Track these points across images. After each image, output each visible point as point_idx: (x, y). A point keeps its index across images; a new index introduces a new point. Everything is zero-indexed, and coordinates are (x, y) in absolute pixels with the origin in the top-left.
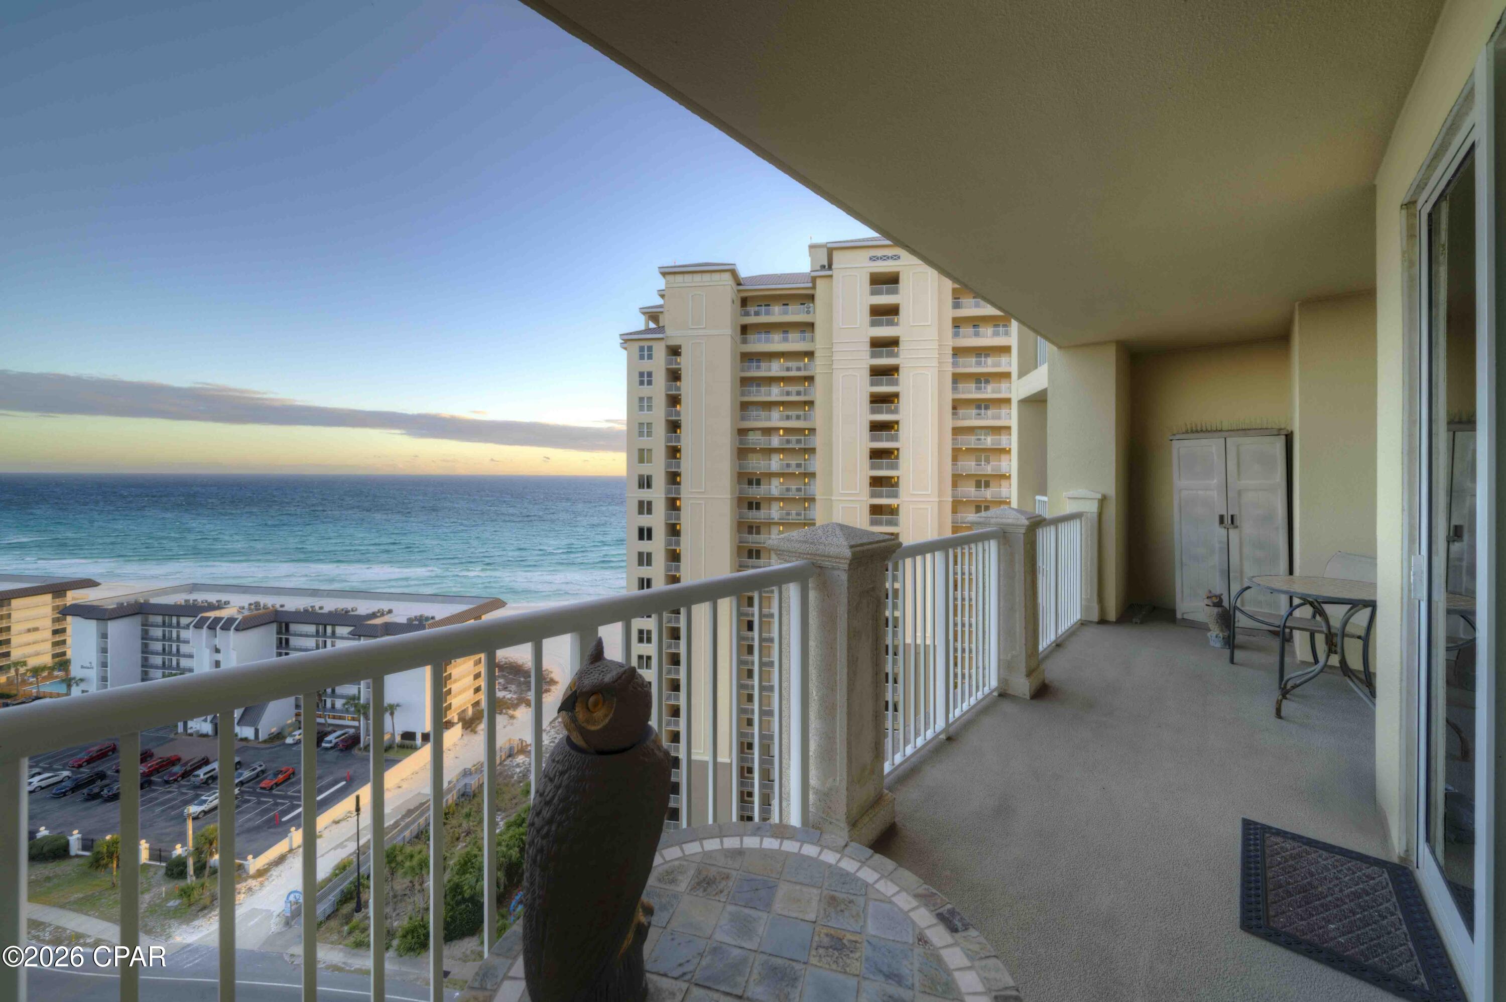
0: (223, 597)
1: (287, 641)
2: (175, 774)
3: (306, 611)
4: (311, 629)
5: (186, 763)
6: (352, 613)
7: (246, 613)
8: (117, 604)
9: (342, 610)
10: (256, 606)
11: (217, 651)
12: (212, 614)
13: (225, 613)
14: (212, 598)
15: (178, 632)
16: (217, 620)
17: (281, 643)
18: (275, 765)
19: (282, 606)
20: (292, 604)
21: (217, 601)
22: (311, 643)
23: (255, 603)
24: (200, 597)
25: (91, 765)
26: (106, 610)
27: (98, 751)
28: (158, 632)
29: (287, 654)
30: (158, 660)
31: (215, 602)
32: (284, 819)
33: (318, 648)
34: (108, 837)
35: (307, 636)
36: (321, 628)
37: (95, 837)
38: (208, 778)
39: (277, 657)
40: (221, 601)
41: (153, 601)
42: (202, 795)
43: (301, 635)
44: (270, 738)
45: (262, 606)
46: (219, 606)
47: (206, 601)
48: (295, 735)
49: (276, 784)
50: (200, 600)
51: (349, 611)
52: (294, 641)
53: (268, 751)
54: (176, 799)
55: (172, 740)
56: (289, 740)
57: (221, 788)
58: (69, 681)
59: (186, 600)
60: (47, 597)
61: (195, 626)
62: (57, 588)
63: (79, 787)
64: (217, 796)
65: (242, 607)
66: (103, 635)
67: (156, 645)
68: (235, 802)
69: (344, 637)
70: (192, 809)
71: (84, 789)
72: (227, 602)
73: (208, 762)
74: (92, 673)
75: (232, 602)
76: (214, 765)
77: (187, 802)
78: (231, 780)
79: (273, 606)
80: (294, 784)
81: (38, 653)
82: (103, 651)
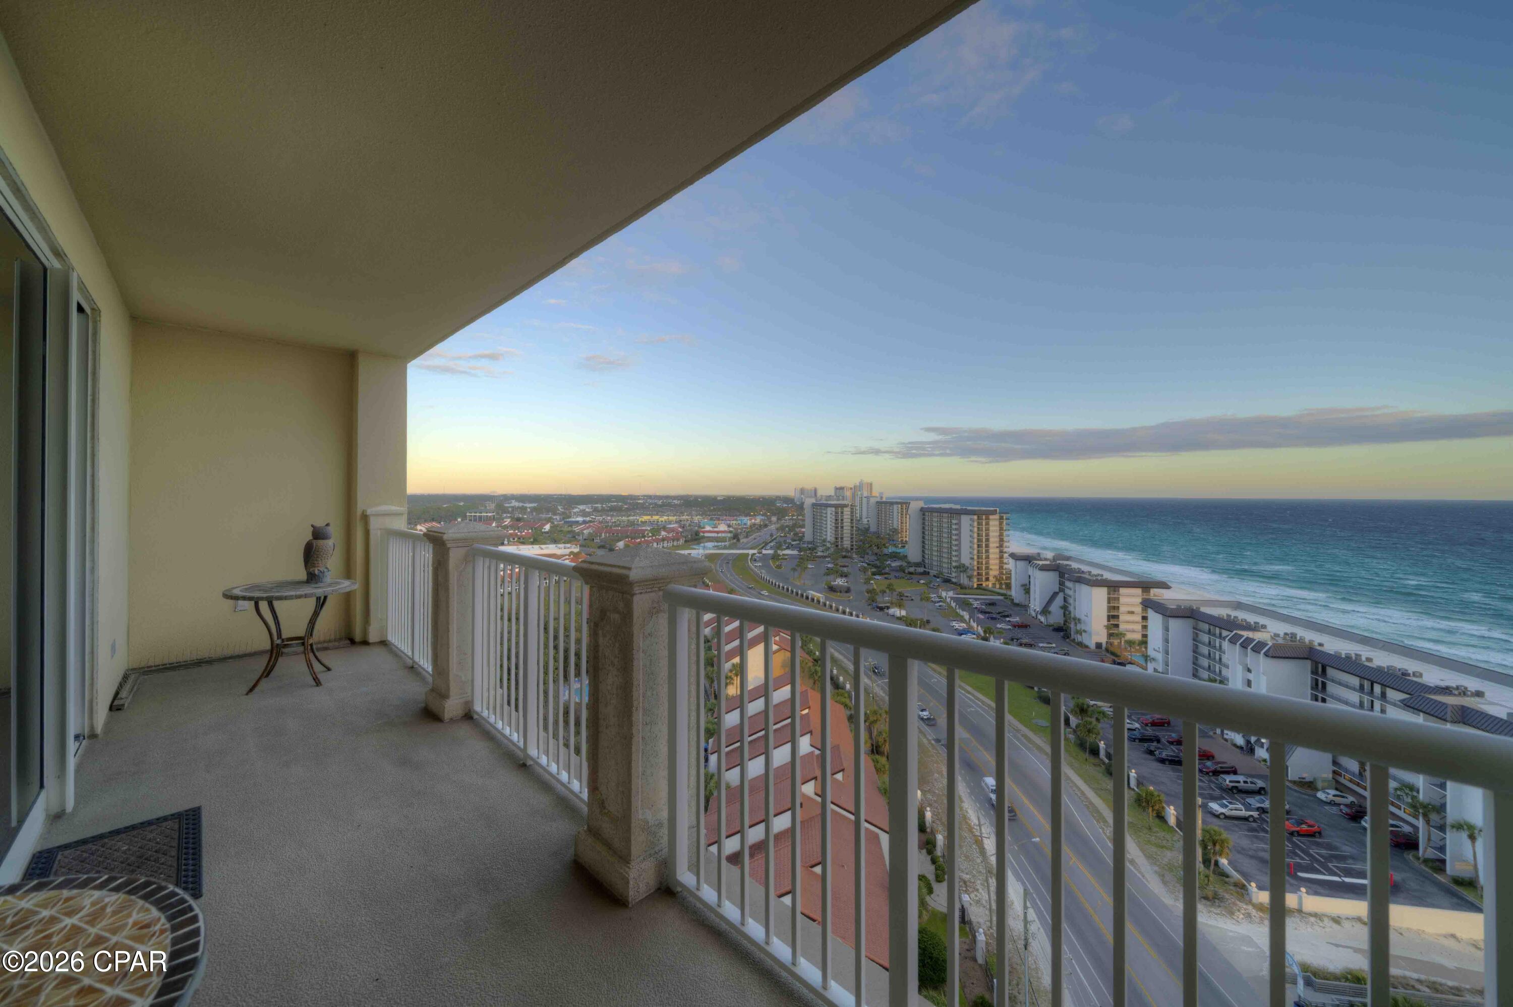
0: (1262, 620)
1: (1324, 685)
2: (1208, 768)
3: (1348, 657)
4: (1355, 681)
5: (1219, 763)
6: (1415, 679)
7: (1280, 641)
8: (1177, 606)
9: (1399, 670)
10: (1292, 637)
11: (1249, 671)
12: (1246, 634)
13: (1258, 636)
14: (1251, 618)
15: (1220, 643)
16: (1249, 640)
17: (1317, 684)
18: (1301, 813)
19: (1321, 645)
20: (1332, 645)
21: (1255, 623)
22: (1354, 697)
23: (1292, 634)
24: (1242, 615)
25: (1154, 728)
26: (1168, 608)
27: (1158, 719)
28: (1205, 638)
29: (1324, 700)
30: (1205, 662)
31: (1252, 623)
32: (1300, 874)
33: (1361, 706)
34: (1151, 788)
35: (1347, 686)
36: (1367, 684)
37: (1145, 782)
38: (1233, 787)
39: (1312, 700)
40: (1258, 623)
41: (1204, 609)
42: (1226, 799)
43: (1340, 684)
44: (1300, 782)
45: (1298, 638)
46: (1255, 628)
47: (1245, 620)
48: (1328, 794)
49: (1298, 832)
50: (1240, 618)
51: (1409, 675)
52: (1331, 688)
53: (1296, 794)
54: (1205, 790)
55: (1211, 737)
56: (1321, 795)
57: (1243, 804)
58: (1146, 658)
59: (1229, 616)
60: (1139, 591)
61: (1233, 641)
62: (1146, 585)
63: (1143, 740)
64: (1237, 809)
65: (1277, 635)
66: (1166, 629)
67: (1205, 650)
68: (1254, 825)
69: (1395, 705)
70: (1214, 806)
71: (1146, 745)
72: (1264, 627)
73: (1235, 772)
74: (1159, 656)
75: (1269, 628)
76: (1241, 778)
77: (1214, 799)
78: (1254, 801)
79: (1311, 642)
80: (1318, 845)
81: (1133, 631)
82: (1166, 641)
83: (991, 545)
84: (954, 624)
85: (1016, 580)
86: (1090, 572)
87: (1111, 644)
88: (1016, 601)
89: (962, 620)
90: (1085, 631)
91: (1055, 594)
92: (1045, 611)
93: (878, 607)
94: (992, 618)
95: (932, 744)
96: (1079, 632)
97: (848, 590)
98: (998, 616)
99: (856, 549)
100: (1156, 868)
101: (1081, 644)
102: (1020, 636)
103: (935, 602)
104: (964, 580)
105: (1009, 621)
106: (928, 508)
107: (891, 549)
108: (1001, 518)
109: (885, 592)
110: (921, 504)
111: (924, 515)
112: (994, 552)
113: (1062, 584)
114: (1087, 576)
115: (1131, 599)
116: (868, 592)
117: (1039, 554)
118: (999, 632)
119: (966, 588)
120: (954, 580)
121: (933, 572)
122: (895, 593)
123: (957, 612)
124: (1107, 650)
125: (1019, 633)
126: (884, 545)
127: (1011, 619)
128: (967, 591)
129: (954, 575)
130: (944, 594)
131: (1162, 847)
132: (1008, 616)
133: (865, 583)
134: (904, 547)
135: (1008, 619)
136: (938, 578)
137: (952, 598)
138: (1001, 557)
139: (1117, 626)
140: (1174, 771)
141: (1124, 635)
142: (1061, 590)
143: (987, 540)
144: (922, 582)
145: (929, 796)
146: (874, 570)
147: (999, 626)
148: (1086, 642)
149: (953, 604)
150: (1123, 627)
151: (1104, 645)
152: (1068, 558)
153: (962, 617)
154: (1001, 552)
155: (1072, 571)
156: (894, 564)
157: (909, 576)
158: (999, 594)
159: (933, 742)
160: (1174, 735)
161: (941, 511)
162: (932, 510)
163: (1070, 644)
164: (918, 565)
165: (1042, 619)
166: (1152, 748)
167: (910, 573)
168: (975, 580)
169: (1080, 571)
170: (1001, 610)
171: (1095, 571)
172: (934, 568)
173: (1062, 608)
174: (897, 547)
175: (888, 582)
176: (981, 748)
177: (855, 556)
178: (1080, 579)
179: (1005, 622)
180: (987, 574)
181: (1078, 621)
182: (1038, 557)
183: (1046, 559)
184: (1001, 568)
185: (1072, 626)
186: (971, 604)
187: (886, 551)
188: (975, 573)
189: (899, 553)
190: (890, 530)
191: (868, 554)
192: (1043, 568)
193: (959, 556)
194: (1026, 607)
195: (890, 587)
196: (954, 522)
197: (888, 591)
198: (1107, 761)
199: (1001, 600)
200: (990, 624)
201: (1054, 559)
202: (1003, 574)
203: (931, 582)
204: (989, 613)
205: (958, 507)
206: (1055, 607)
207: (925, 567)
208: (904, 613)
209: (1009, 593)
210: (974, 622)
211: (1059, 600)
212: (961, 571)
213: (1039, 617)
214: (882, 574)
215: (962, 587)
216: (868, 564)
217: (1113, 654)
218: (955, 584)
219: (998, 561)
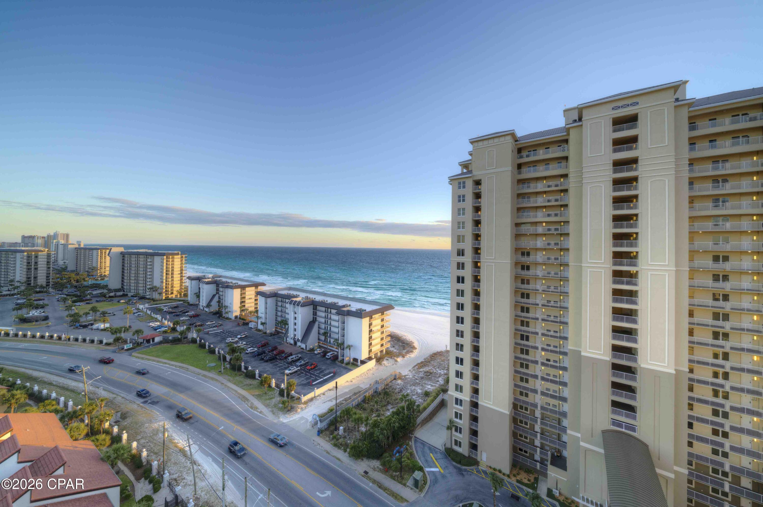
0: (298, 293)
1: (316, 313)
2: (283, 357)
3: (322, 302)
4: (324, 309)
5: (286, 354)
7: (304, 300)
8: (269, 292)
9: (334, 303)
11: (296, 313)
12: (294, 299)
13: (298, 300)
14: (295, 293)
15: (285, 305)
16: (296, 301)
17: (314, 313)
18: (311, 361)
19: (315, 299)
20: (318, 298)
22: (323, 314)
23: (307, 297)
25: (262, 348)
26: (267, 294)
27: (264, 344)
28: (280, 304)
29: (316, 318)
30: (279, 314)
31: (295, 295)
32: (313, 383)
34: (265, 375)
35: (322, 311)
36: (326, 310)
37: (262, 374)
38: (292, 361)
40: (297, 295)
41: (280, 292)
42: (290, 367)
43: (320, 311)
45: (309, 298)
46: (297, 297)
47: (293, 294)
49: (311, 369)
50: (291, 294)
51: (336, 304)
52: (318, 313)
53: (309, 355)
54: (283, 367)
55: (282, 344)
56: (316, 352)
57: (295, 366)
58: (258, 317)
59: (288, 293)
60: (254, 288)
61: (290, 303)
62: (256, 285)
63: (259, 354)
64: (294, 369)
65: (303, 298)
66: (266, 303)
67: (279, 309)
68: (299, 372)
69: (333, 314)
70: (287, 372)
71: (260, 356)
72: (299, 295)
73: (292, 355)
74: (263, 316)
75: (300, 296)
76: (294, 356)
77: (286, 369)
78: (298, 364)
79: (312, 298)
80: (316, 370)
81: (251, 307)
82: (266, 308)
83: (175, 273)
84: (151, 324)
85: (191, 291)
86: (232, 282)
87: (242, 315)
88: (191, 303)
89: (156, 320)
90: (230, 312)
91: (214, 296)
92: (209, 305)
93: (81, 326)
94: (177, 315)
95: (141, 406)
96: (227, 313)
97: (46, 318)
98: (180, 313)
99: (52, 285)
100: (270, 409)
101: (228, 318)
102: (194, 321)
103: (134, 313)
104: (156, 296)
105: (188, 315)
106: (127, 252)
107: (90, 282)
108: (182, 257)
109: (89, 313)
110: (122, 249)
111: (123, 256)
112: (177, 277)
113: (218, 290)
114: (231, 284)
115: (250, 292)
116: (71, 316)
117: (204, 276)
118: (183, 322)
119: (157, 301)
120: (148, 297)
121: (130, 294)
122: (98, 313)
123: (152, 316)
124: (240, 318)
125: (194, 320)
126: (84, 279)
127: (189, 314)
128: (158, 302)
129: (148, 293)
130: (141, 307)
131: (271, 399)
132: (187, 312)
133: (66, 310)
134: (103, 279)
135: (187, 314)
136: (136, 297)
137: (147, 308)
138: (181, 280)
139: (244, 306)
140: (271, 363)
141: (247, 310)
142: (217, 293)
143: (173, 270)
144: (122, 301)
145: (143, 441)
146: (75, 299)
147: (181, 319)
148: (230, 317)
149: (149, 312)
150: (247, 306)
151: (238, 317)
152: (220, 277)
153: (156, 318)
154: (182, 276)
155: (223, 283)
156: (95, 293)
157: (109, 299)
158: (180, 301)
159: (141, 405)
160: (270, 348)
161: (138, 254)
162: (131, 254)
163: (222, 319)
164: (119, 290)
165: (207, 310)
166: (263, 357)
167: (110, 297)
168: (164, 294)
169: (227, 282)
170: (182, 309)
171: (234, 282)
172: (132, 291)
173: (218, 302)
174: (97, 280)
175: (90, 306)
176: (177, 393)
177: (51, 290)
178: (228, 286)
179: (185, 316)
180: (172, 290)
181: (226, 307)
182: (204, 277)
183: (209, 278)
184: (181, 285)
185: (223, 310)
186: (163, 310)
187: (85, 283)
188: (164, 291)
189: (100, 284)
190: (89, 268)
191: (67, 287)
192: (208, 283)
193: (152, 281)
194: (197, 305)
195: (94, 310)
196: (149, 260)
197: (91, 312)
198: (245, 371)
199: (181, 304)
200: (177, 319)
201: (213, 277)
202: (182, 289)
203: (129, 300)
204: (174, 312)
205: (151, 251)
206: (214, 303)
207: (124, 291)
208: (107, 325)
209: (186, 299)
210: (165, 320)
211: (216, 299)
212: (153, 291)
213: (205, 309)
214: (83, 301)
215: (154, 300)
216: (67, 295)
217: (243, 319)
218: (149, 299)
219: (179, 282)
